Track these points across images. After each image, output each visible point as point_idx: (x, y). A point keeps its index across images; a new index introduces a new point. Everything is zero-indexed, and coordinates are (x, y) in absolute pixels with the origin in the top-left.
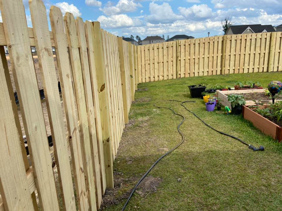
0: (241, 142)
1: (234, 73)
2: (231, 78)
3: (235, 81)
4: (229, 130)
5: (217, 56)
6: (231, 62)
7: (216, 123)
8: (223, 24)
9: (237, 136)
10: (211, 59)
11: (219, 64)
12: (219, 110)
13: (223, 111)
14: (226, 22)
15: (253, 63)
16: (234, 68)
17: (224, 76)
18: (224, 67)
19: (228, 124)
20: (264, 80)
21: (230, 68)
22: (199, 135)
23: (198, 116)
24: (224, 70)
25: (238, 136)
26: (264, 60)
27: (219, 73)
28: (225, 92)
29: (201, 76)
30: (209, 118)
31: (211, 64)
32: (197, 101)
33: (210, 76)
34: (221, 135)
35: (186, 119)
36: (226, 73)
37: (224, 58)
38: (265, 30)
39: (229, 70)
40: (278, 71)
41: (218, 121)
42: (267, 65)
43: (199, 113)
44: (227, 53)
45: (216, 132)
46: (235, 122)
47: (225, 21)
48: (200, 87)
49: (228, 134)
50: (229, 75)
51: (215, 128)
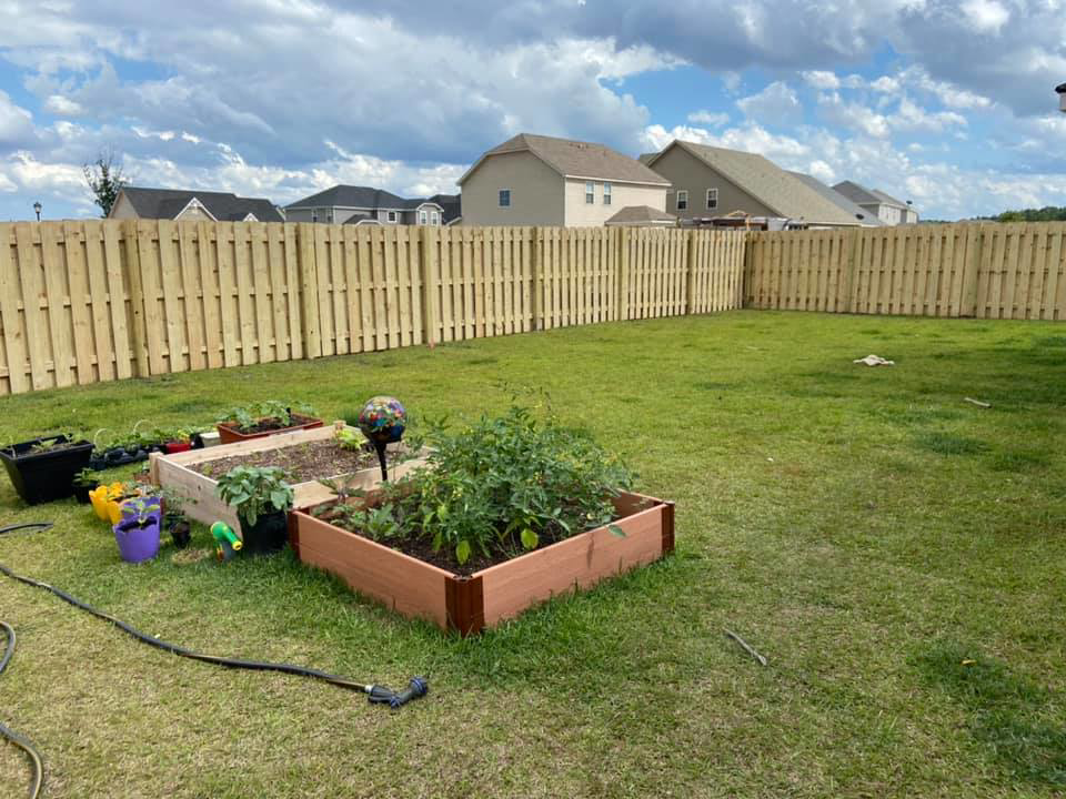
0: (327, 682)
1: (189, 369)
2: (182, 389)
3: (203, 403)
4: (261, 634)
5: (109, 303)
6: (169, 326)
7: (189, 618)
8: (92, 176)
9: (302, 658)
10: (80, 313)
11: (122, 337)
12: (183, 548)
13: (201, 545)
14: (106, 175)
15: (253, 330)
16: (185, 351)
17: (148, 381)
18: (146, 345)
19: (243, 606)
20: (309, 390)
21: (170, 350)
22: (121, 712)
23: (87, 603)
24: (148, 358)
25: (304, 654)
26: (288, 318)
27: (125, 371)
28: (187, 458)
29: (46, 391)
30: (145, 598)
31: (82, 334)
32: (62, 516)
33: (89, 387)
34: (231, 672)
35: (23, 636)
36: (158, 373)
37: (141, 310)
38: (250, 214)
39: (167, 357)
40: (335, 354)
41: (195, 603)
42: (299, 335)
43: (88, 584)
44: (151, 292)
45: (203, 666)
46: (273, 587)
47: (99, 169)
48: (62, 447)
49: (261, 663)
50: (169, 379)
51: (190, 648)
